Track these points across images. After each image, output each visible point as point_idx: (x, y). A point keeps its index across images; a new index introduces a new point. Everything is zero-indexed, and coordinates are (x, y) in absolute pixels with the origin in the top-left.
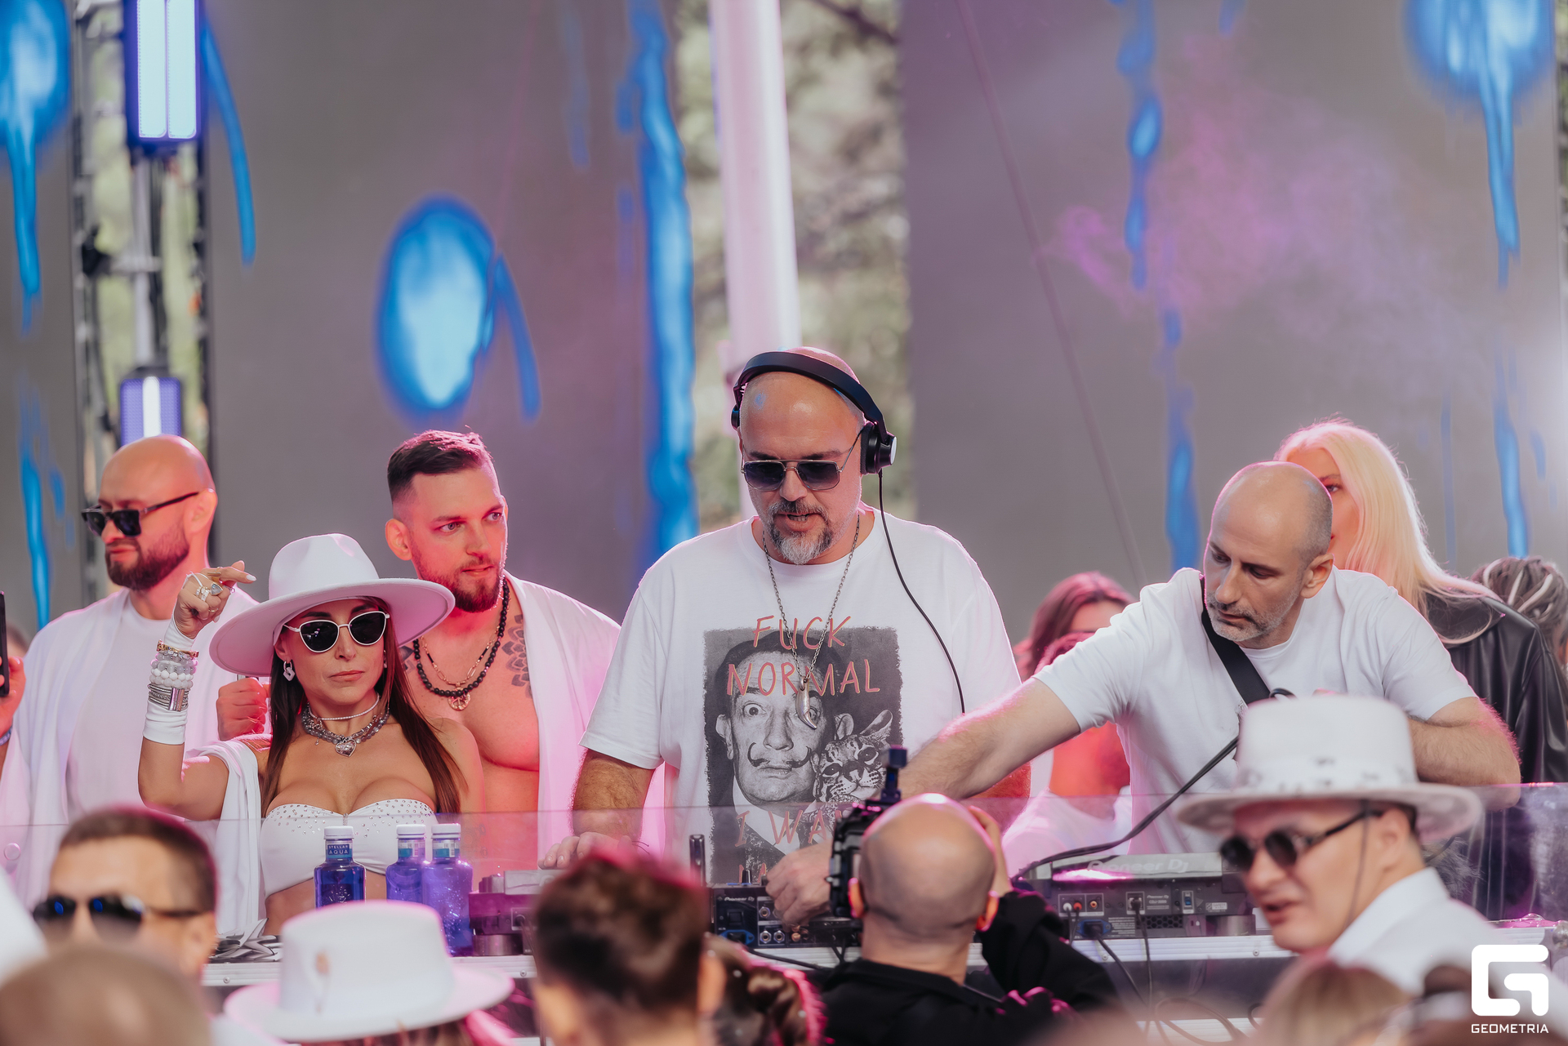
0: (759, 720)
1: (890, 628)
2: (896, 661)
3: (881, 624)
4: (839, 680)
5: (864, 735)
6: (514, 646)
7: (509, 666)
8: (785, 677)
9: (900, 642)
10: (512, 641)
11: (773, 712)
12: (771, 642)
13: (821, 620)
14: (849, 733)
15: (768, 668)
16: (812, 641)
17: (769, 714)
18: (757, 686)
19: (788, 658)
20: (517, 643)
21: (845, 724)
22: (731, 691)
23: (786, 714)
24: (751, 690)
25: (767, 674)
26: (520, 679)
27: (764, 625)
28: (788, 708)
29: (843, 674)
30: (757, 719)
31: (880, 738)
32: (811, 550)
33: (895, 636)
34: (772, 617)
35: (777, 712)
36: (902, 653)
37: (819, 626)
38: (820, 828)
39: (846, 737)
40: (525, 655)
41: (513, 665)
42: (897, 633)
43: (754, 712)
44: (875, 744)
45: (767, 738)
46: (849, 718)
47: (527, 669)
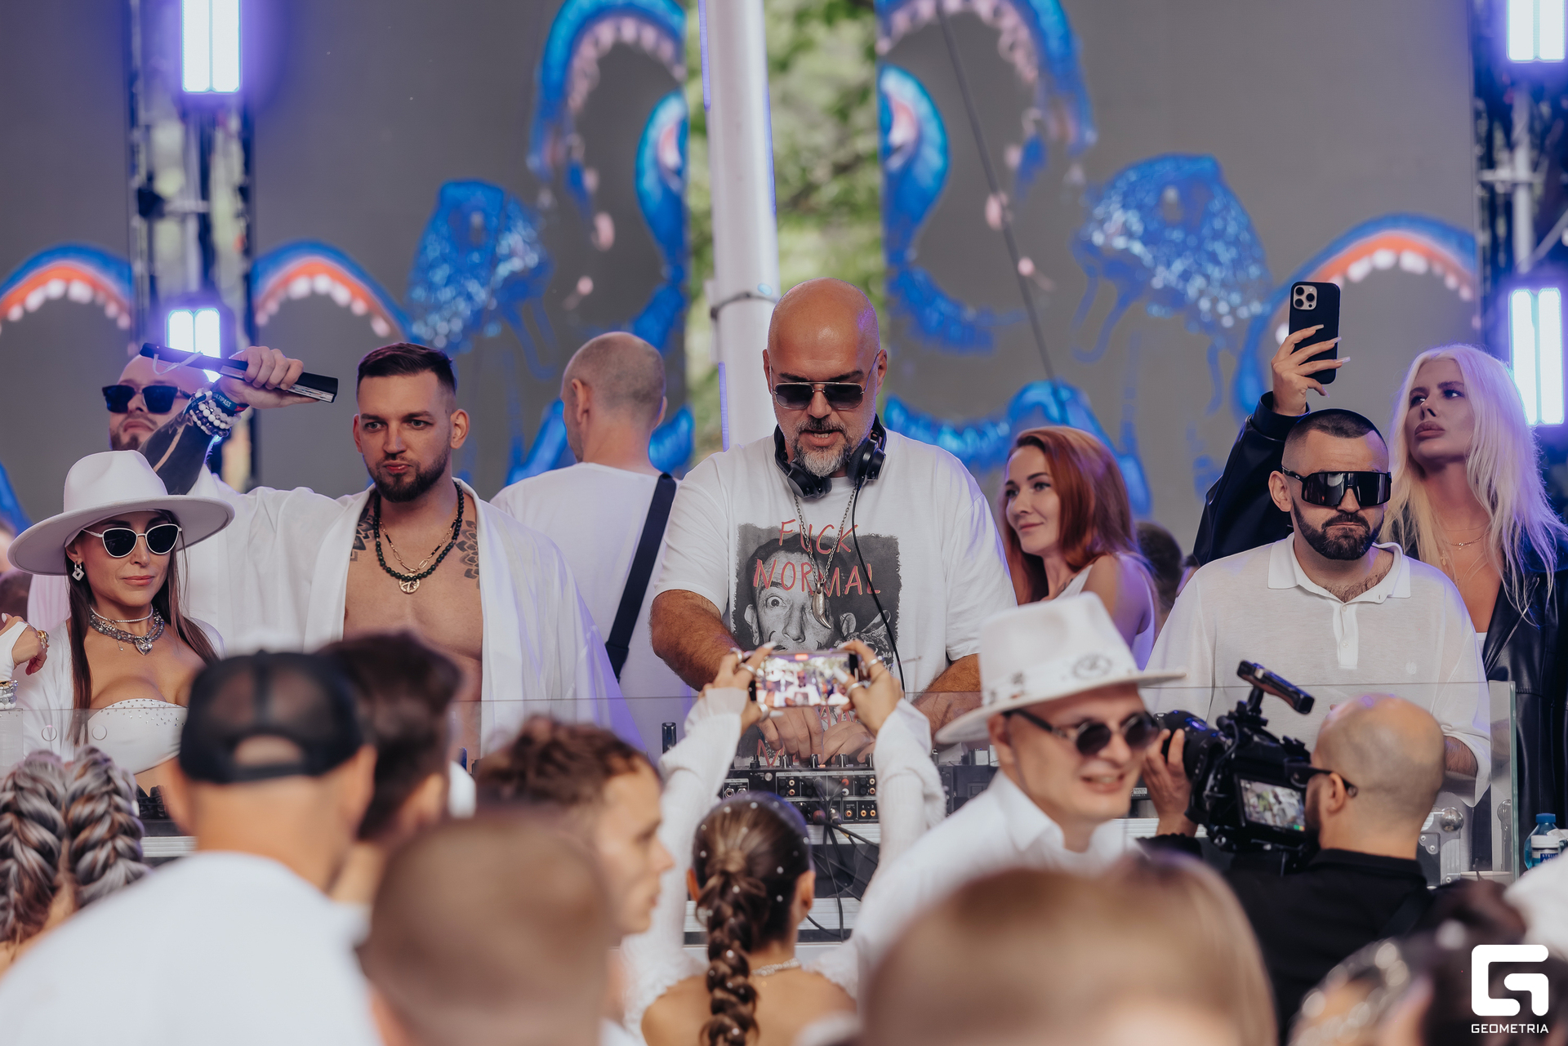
0: (778, 611)
1: (892, 537)
2: (898, 566)
3: (884, 533)
4: (844, 583)
5: (865, 632)
6: (467, 545)
7: (463, 560)
8: (804, 575)
9: (900, 549)
10: (466, 541)
11: (792, 606)
12: (794, 543)
13: (833, 528)
14: (852, 631)
15: (789, 567)
16: (825, 546)
17: (789, 606)
18: (779, 581)
19: (805, 558)
20: (469, 543)
21: (848, 622)
22: (757, 583)
23: (803, 609)
24: (774, 584)
25: (788, 572)
26: (473, 572)
27: (787, 528)
28: (805, 604)
29: (848, 577)
30: (777, 610)
31: (880, 635)
32: (833, 464)
33: (897, 543)
34: (794, 520)
35: (795, 606)
36: (901, 559)
37: (833, 533)
38: (825, 715)
39: (849, 634)
40: (476, 554)
41: (466, 560)
42: (898, 541)
43: (775, 603)
44: (875, 641)
45: (785, 628)
46: (852, 616)
47: (477, 565)
